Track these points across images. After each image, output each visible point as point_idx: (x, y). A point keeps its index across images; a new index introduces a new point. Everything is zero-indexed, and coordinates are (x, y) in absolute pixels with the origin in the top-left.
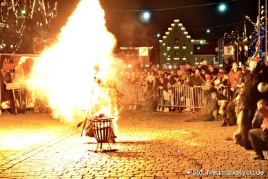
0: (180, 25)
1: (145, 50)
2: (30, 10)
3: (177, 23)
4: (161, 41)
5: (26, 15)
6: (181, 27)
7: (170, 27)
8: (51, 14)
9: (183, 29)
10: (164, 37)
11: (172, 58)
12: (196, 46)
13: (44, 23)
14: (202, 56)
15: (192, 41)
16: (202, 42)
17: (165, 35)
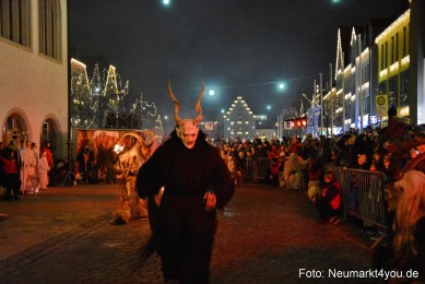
0: (243, 101)
1: (210, 124)
2: (103, 88)
3: (239, 101)
4: (225, 117)
5: (100, 92)
6: (244, 103)
7: (234, 103)
8: (123, 91)
9: (245, 105)
10: (229, 113)
11: (235, 132)
12: (258, 121)
13: (116, 99)
14: (263, 131)
15: (254, 116)
16: (263, 117)
17: (229, 111)
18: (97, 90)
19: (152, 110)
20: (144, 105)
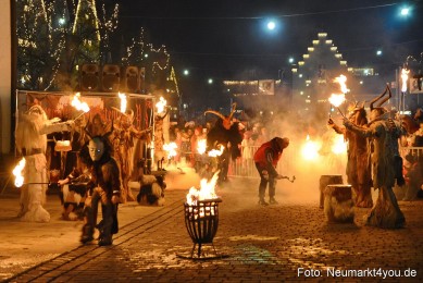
0: (329, 42)
1: (269, 85)
3: (323, 40)
4: (295, 70)
5: (67, 26)
6: (330, 46)
7: (312, 45)
8: (109, 24)
9: (334, 49)
10: (301, 63)
11: (313, 99)
15: (350, 69)
16: (366, 71)
17: (302, 59)
18: (62, 21)
19: (161, 57)
20: (147, 50)
